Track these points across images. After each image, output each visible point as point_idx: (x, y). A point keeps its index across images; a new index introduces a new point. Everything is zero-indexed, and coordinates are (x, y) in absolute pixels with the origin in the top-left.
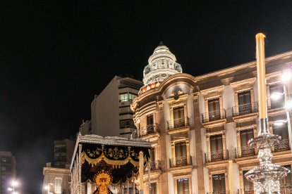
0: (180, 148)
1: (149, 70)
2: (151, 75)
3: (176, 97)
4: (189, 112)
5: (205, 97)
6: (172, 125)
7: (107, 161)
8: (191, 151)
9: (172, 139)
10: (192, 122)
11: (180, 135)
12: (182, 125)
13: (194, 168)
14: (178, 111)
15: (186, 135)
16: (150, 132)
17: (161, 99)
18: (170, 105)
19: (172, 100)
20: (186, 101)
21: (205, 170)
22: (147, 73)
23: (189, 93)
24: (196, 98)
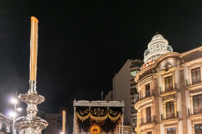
0: (170, 106)
1: (148, 53)
2: (149, 56)
3: (167, 70)
4: (176, 80)
5: (189, 67)
6: (163, 89)
7: (92, 117)
8: (178, 108)
9: (163, 100)
10: (178, 87)
11: (170, 96)
12: (171, 89)
13: (180, 120)
14: (168, 80)
15: (174, 96)
16: (148, 95)
17: (156, 72)
18: (162, 75)
19: (163, 72)
20: (174, 72)
21: (189, 121)
22: (147, 55)
23: (176, 66)
24: (181, 69)
